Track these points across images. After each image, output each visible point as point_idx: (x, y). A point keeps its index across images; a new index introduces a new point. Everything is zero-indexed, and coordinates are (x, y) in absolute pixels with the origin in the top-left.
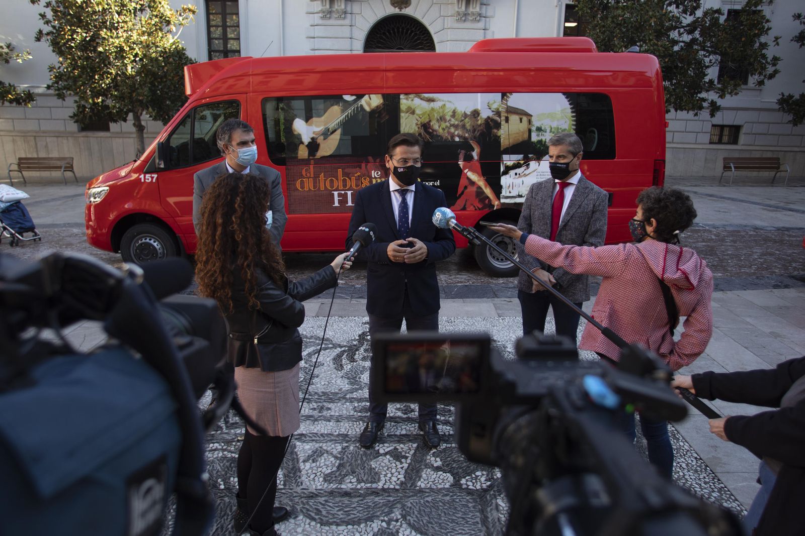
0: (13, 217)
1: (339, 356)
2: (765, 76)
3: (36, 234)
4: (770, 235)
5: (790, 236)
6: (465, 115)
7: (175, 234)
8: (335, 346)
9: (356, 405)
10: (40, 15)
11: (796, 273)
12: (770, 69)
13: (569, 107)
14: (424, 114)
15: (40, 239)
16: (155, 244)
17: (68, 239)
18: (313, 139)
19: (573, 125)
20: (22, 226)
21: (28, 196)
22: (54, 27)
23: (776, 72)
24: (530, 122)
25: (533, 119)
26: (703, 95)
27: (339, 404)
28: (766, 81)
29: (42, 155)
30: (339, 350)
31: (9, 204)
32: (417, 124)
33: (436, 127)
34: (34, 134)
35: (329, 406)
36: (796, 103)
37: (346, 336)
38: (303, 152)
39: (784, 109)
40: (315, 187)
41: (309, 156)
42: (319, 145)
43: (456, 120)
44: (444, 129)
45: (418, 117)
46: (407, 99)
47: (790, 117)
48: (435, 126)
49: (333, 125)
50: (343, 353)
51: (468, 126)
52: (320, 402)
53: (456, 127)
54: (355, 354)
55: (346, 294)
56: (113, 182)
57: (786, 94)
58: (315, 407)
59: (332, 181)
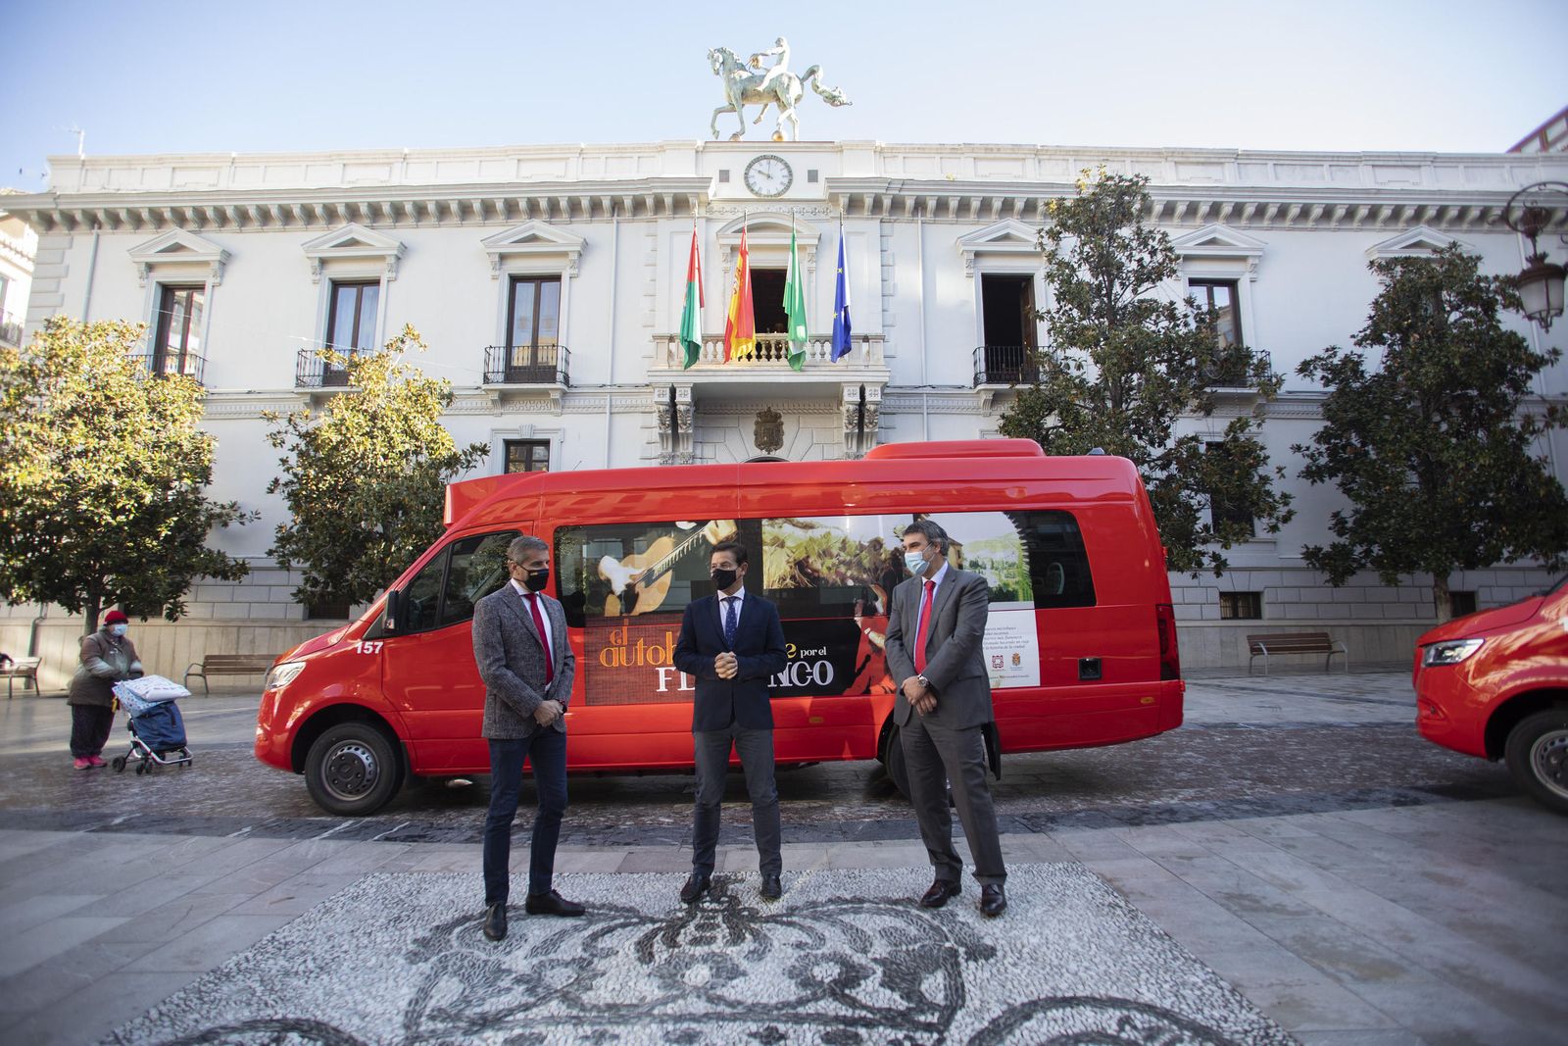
0: (155, 726)
1: (649, 938)
2: (1277, 519)
3: (185, 754)
4: (1354, 733)
5: (1384, 733)
6: (862, 547)
7: (398, 739)
8: (643, 920)
9: (670, 1028)
10: (281, 460)
11: (1420, 783)
12: (1282, 510)
13: (1016, 530)
14: (798, 546)
15: (190, 762)
16: (363, 757)
17: (237, 763)
18: (628, 586)
19: (1025, 556)
20: (166, 740)
21: (189, 694)
22: (295, 475)
23: (1290, 513)
24: (959, 554)
25: (964, 550)
26: (1199, 547)
27: (636, 1028)
28: (1280, 525)
29: (244, 651)
30: (650, 927)
31: (154, 704)
32: (788, 562)
33: (817, 565)
34: (240, 624)
35: (617, 1032)
36: (1327, 555)
37: (664, 904)
38: (613, 607)
39: (1314, 565)
40: (629, 660)
41: (621, 613)
42: (637, 595)
43: (848, 554)
44: (829, 569)
45: (789, 552)
46: (772, 526)
47: (1327, 576)
48: (816, 563)
49: (660, 565)
50: (655, 932)
51: (866, 563)
52: (600, 1023)
53: (848, 564)
54: (678, 934)
55: (673, 838)
56: (319, 653)
57: (1311, 546)
58: (589, 1033)
59: (656, 651)
